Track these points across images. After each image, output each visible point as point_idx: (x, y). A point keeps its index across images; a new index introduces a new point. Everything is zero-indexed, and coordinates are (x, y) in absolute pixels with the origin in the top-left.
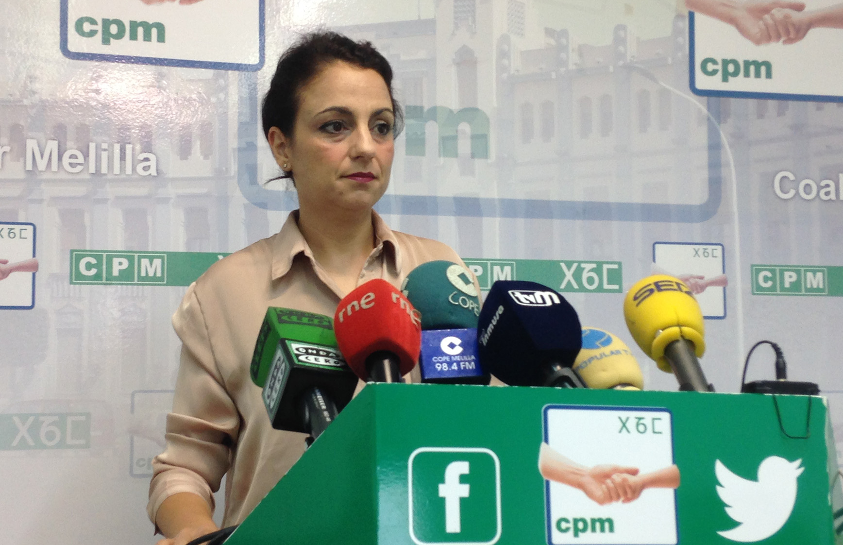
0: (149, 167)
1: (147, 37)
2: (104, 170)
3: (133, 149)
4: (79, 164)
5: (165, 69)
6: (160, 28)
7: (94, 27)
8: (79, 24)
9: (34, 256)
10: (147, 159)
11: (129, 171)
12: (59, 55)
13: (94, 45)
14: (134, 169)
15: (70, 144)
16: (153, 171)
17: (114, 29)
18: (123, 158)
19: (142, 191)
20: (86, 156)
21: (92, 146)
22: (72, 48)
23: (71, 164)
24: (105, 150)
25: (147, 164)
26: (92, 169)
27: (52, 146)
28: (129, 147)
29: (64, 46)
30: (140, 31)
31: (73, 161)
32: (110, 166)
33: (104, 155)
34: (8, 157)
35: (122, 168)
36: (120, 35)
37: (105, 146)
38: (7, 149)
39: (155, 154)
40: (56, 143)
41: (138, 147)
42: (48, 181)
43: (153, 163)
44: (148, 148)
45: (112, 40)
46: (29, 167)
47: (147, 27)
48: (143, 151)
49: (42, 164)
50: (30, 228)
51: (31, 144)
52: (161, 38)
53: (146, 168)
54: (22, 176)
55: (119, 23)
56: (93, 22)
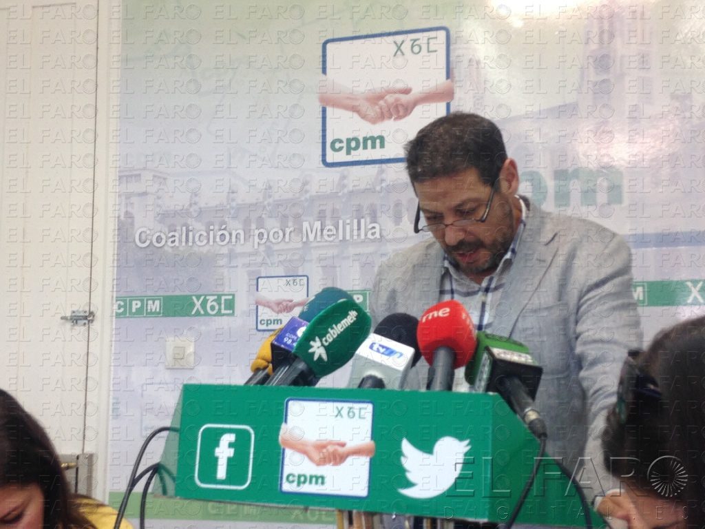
0: (375, 232)
1: (374, 147)
2: (348, 237)
3: (365, 223)
4: (333, 235)
5: (384, 166)
6: (382, 138)
7: (341, 145)
8: (333, 143)
9: (308, 296)
10: (374, 228)
11: (363, 236)
12: (322, 165)
13: (341, 157)
14: (366, 235)
15: (328, 222)
16: (377, 236)
17: (353, 144)
18: (359, 229)
19: (370, 249)
20: (337, 229)
21: (341, 222)
22: (329, 159)
23: (328, 235)
24: (348, 224)
25: (373, 231)
26: (341, 238)
27: (318, 225)
28: (363, 221)
29: (324, 161)
30: (369, 142)
31: (330, 233)
32: (352, 236)
33: (348, 227)
34: (292, 234)
35: (359, 235)
36: (357, 148)
37: (348, 221)
38: (292, 229)
39: (379, 224)
40: (320, 222)
41: (368, 220)
42: (316, 248)
43: (377, 230)
44: (374, 220)
45: (352, 152)
46: (304, 239)
47: (373, 139)
48: (371, 223)
49: (311, 237)
50: (306, 278)
51: (306, 225)
52: (382, 146)
53: (373, 234)
54: (300, 245)
55: (356, 140)
56: (341, 141)
